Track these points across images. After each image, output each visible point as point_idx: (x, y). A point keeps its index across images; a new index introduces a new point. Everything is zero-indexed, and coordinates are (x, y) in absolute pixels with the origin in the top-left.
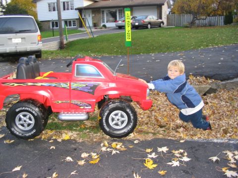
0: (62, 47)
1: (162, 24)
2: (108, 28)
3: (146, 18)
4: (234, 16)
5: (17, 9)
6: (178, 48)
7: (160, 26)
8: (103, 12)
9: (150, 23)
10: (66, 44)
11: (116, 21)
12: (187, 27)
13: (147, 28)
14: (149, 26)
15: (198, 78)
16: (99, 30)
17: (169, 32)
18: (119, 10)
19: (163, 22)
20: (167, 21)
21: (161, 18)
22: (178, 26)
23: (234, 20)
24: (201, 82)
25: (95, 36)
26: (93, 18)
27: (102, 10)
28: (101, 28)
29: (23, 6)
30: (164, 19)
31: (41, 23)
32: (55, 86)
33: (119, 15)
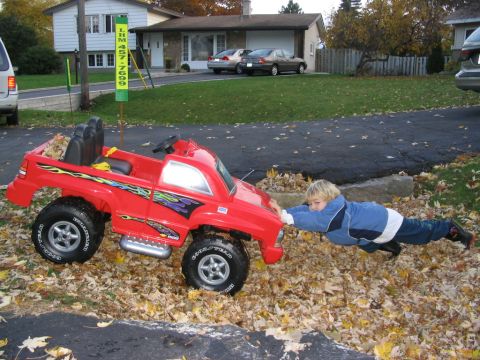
0: (85, 104)
1: (302, 68)
2: (194, 71)
3: (269, 53)
4: (446, 58)
5: (14, 26)
6: (310, 116)
7: (298, 72)
8: (186, 38)
9: (276, 64)
10: (93, 100)
11: (210, 58)
12: (353, 75)
13: (270, 74)
14: (275, 70)
15: (287, 175)
16: (173, 74)
17: (304, 83)
18: (218, 37)
19: (304, 65)
20: (317, 62)
21: (301, 55)
22: (338, 73)
23: (446, 65)
24: (291, 187)
25: (156, 86)
26: (164, 50)
27: (184, 34)
28: (178, 72)
29: (28, 21)
30: (309, 59)
31: (61, 56)
32: (127, 190)
33: (218, 46)
